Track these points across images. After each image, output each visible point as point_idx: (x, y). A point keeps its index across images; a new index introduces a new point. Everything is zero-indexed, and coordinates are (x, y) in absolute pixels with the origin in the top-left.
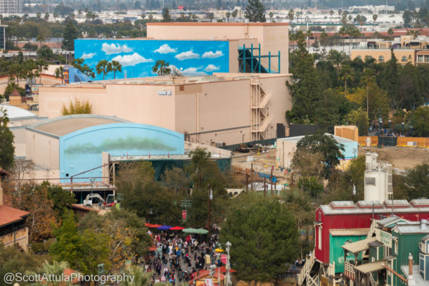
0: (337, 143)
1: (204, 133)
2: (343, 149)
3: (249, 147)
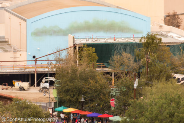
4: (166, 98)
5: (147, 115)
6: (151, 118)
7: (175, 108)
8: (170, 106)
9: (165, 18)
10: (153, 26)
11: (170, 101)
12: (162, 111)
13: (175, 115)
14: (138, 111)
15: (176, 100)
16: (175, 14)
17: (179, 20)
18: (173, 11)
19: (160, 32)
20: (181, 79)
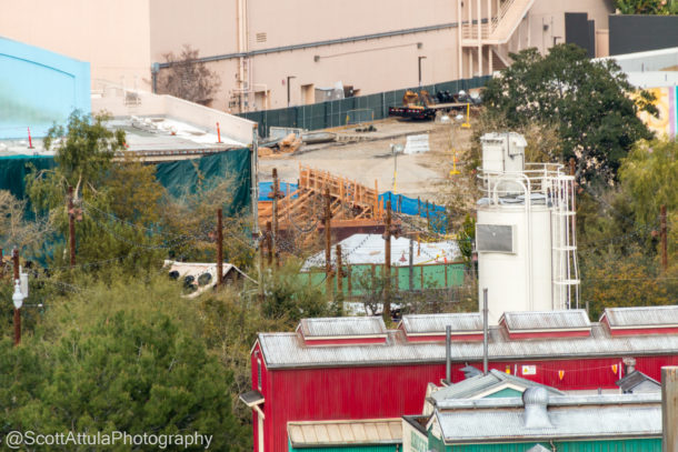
0: (631, 89)
1: (266, 52)
2: (653, 110)
3: (442, 100)
4: (120, 331)
5: (51, 395)
6: (66, 406)
7: (152, 367)
8: (133, 362)
9: (154, 75)
10: (102, 95)
11: (133, 343)
12: (105, 378)
13: (152, 391)
14: (16, 382)
15: (156, 338)
16: (192, 56)
17: (208, 78)
18: (185, 46)
19: (129, 118)
20: (196, 280)
